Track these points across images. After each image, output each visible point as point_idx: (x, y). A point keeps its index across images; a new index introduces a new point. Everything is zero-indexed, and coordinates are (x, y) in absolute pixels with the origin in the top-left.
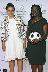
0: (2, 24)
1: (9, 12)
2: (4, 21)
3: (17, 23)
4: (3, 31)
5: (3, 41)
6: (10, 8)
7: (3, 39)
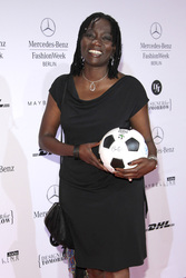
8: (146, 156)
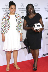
0: (4, 18)
1: (12, 10)
2: (6, 15)
3: (17, 20)
4: (4, 24)
5: (3, 33)
6: (13, 7)
7: (3, 31)
8: (42, 27)
